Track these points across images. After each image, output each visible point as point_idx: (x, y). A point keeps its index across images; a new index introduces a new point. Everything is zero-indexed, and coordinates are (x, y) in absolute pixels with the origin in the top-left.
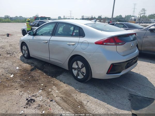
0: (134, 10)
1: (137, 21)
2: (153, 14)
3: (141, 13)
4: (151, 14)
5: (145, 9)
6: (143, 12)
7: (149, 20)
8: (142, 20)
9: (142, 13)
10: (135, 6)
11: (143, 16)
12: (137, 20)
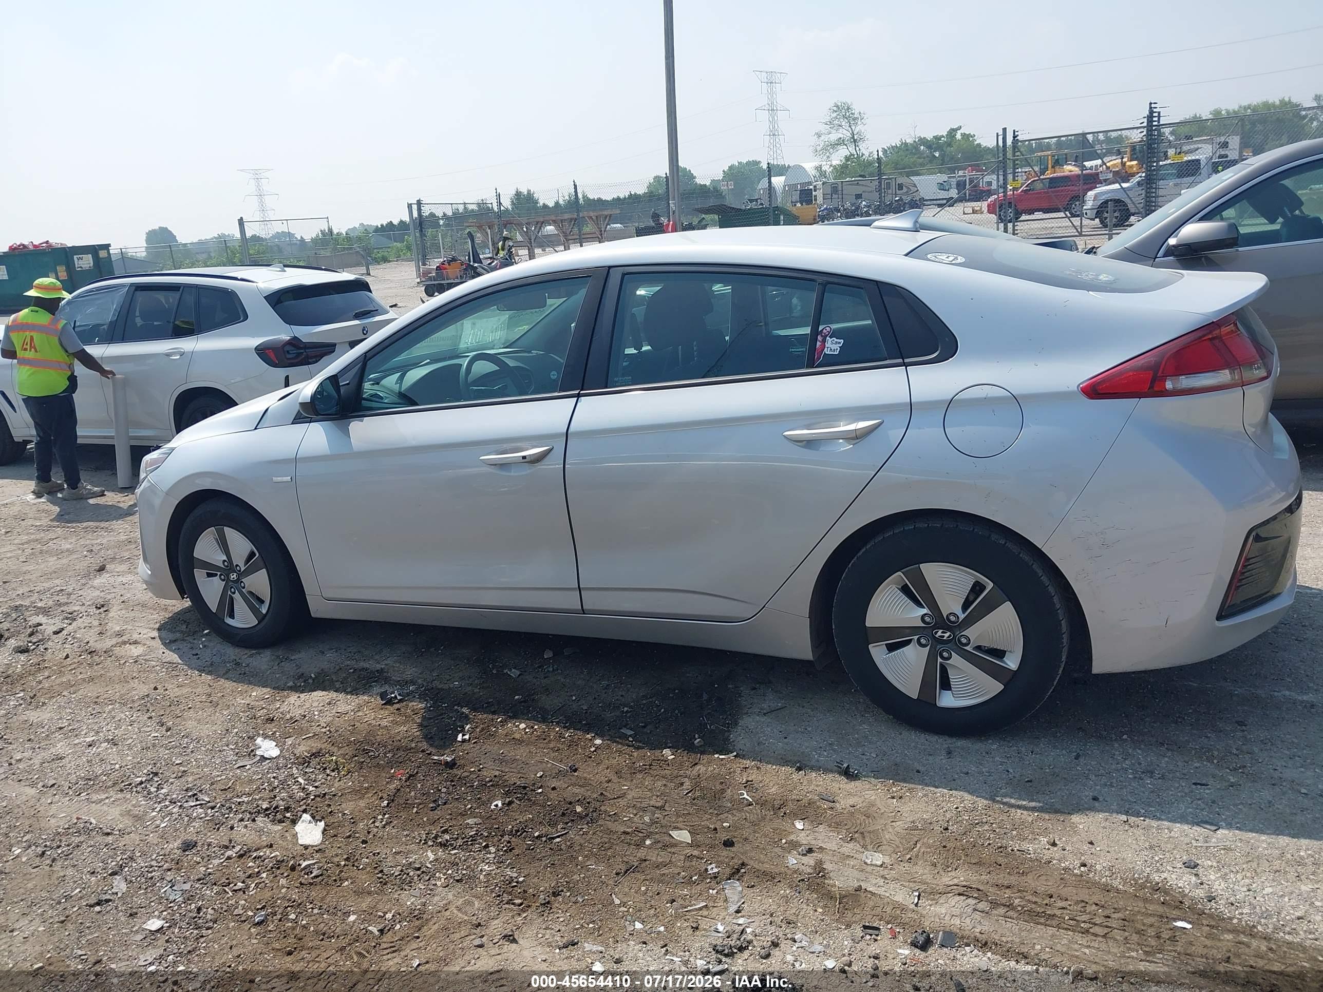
0: (773, 121)
1: (820, 200)
2: (909, 141)
3: (834, 137)
4: (896, 142)
5: (856, 109)
6: (845, 133)
7: (900, 187)
8: (859, 189)
9: (840, 142)
10: (771, 93)
11: (847, 159)
12: (819, 194)
